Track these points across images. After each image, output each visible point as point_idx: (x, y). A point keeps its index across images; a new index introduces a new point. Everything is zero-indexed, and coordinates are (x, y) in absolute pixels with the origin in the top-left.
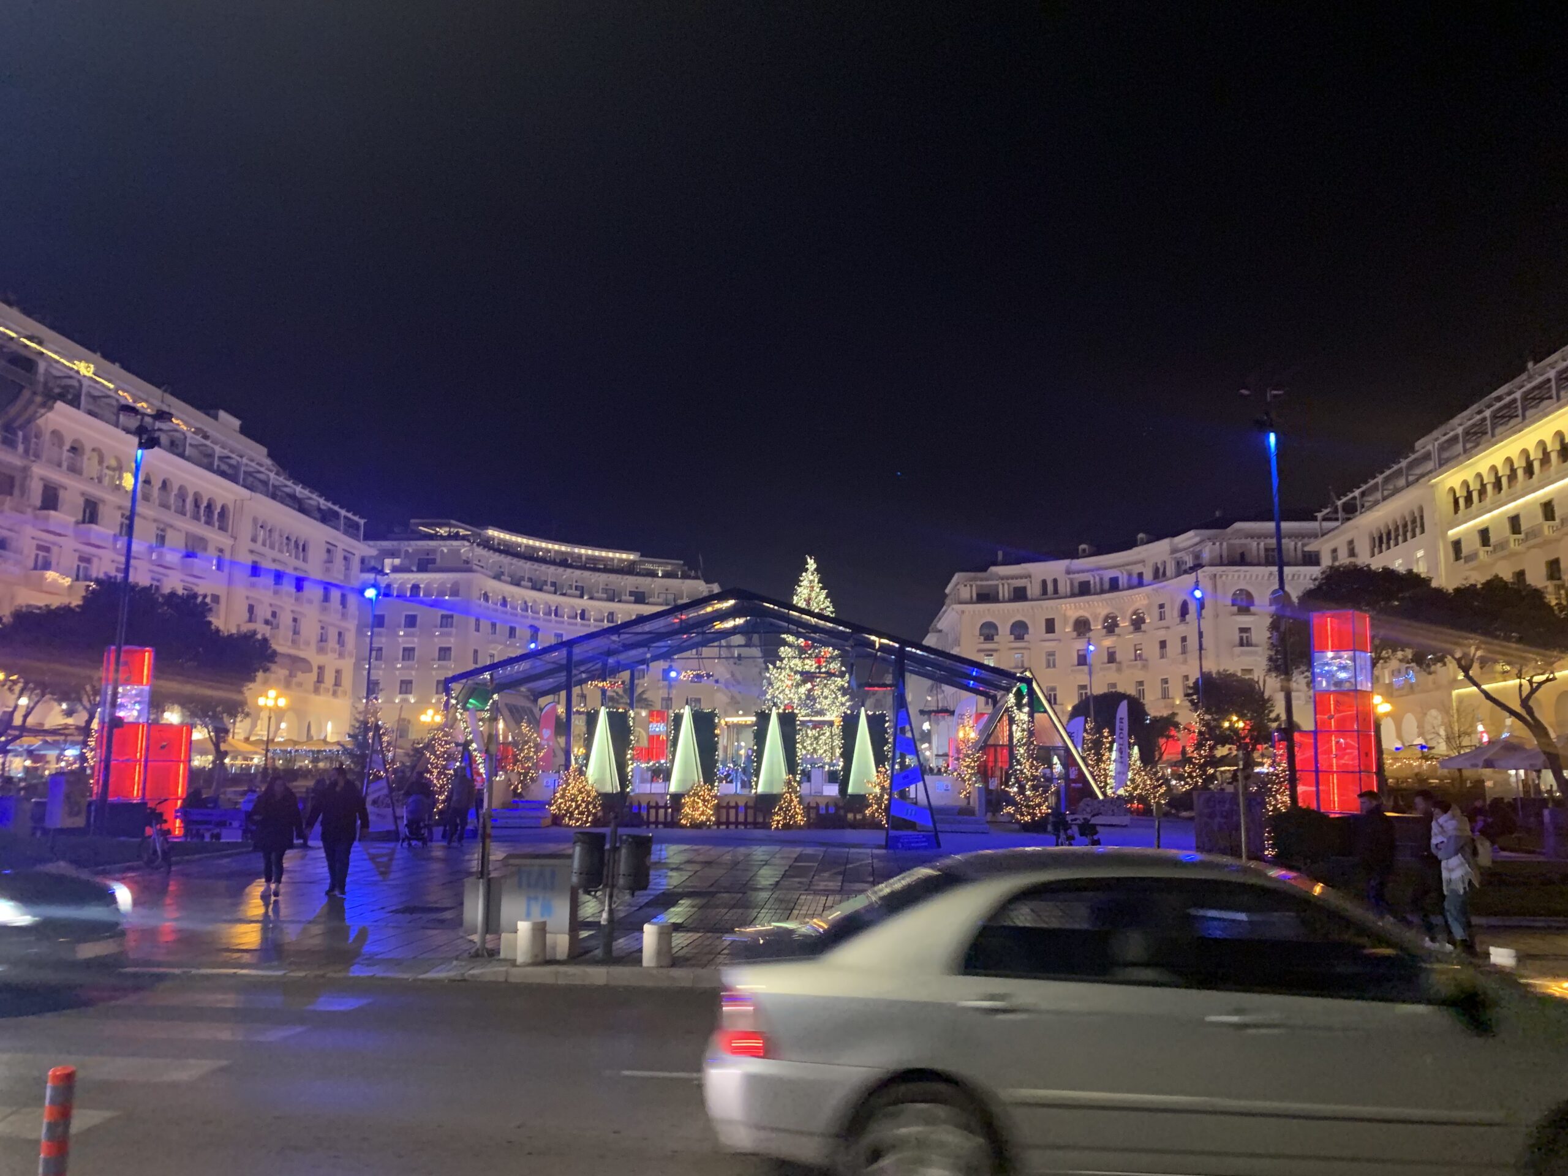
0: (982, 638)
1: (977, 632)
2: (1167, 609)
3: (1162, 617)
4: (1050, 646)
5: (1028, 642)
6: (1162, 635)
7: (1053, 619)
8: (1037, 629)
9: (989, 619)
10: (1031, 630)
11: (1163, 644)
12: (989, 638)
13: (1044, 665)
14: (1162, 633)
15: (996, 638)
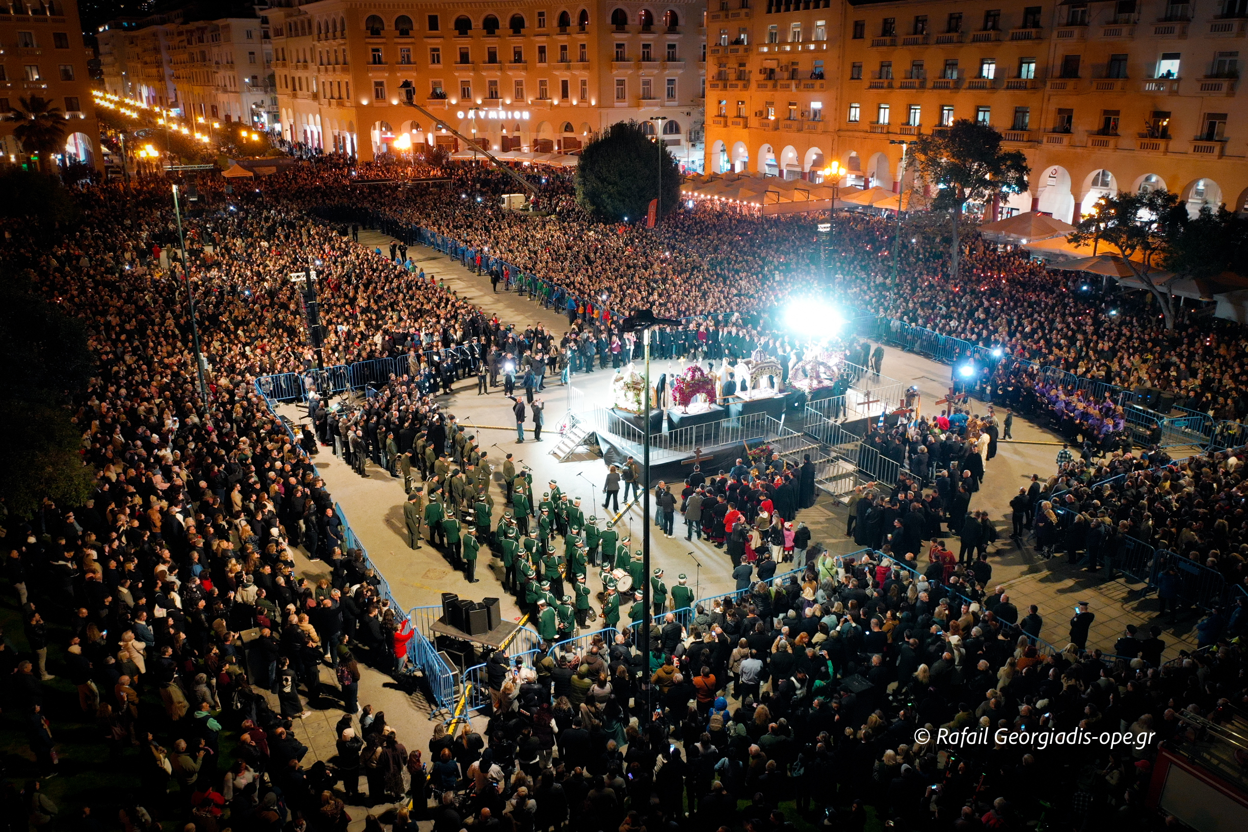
0: (369, 31)
1: (363, 25)
2: (547, 18)
3: (541, 24)
4: (434, 42)
5: (413, 37)
6: (541, 41)
7: (435, 16)
8: (420, 25)
9: (374, 12)
10: (415, 26)
11: (542, 50)
12: (375, 32)
13: (430, 61)
14: (544, 38)
15: (382, 33)
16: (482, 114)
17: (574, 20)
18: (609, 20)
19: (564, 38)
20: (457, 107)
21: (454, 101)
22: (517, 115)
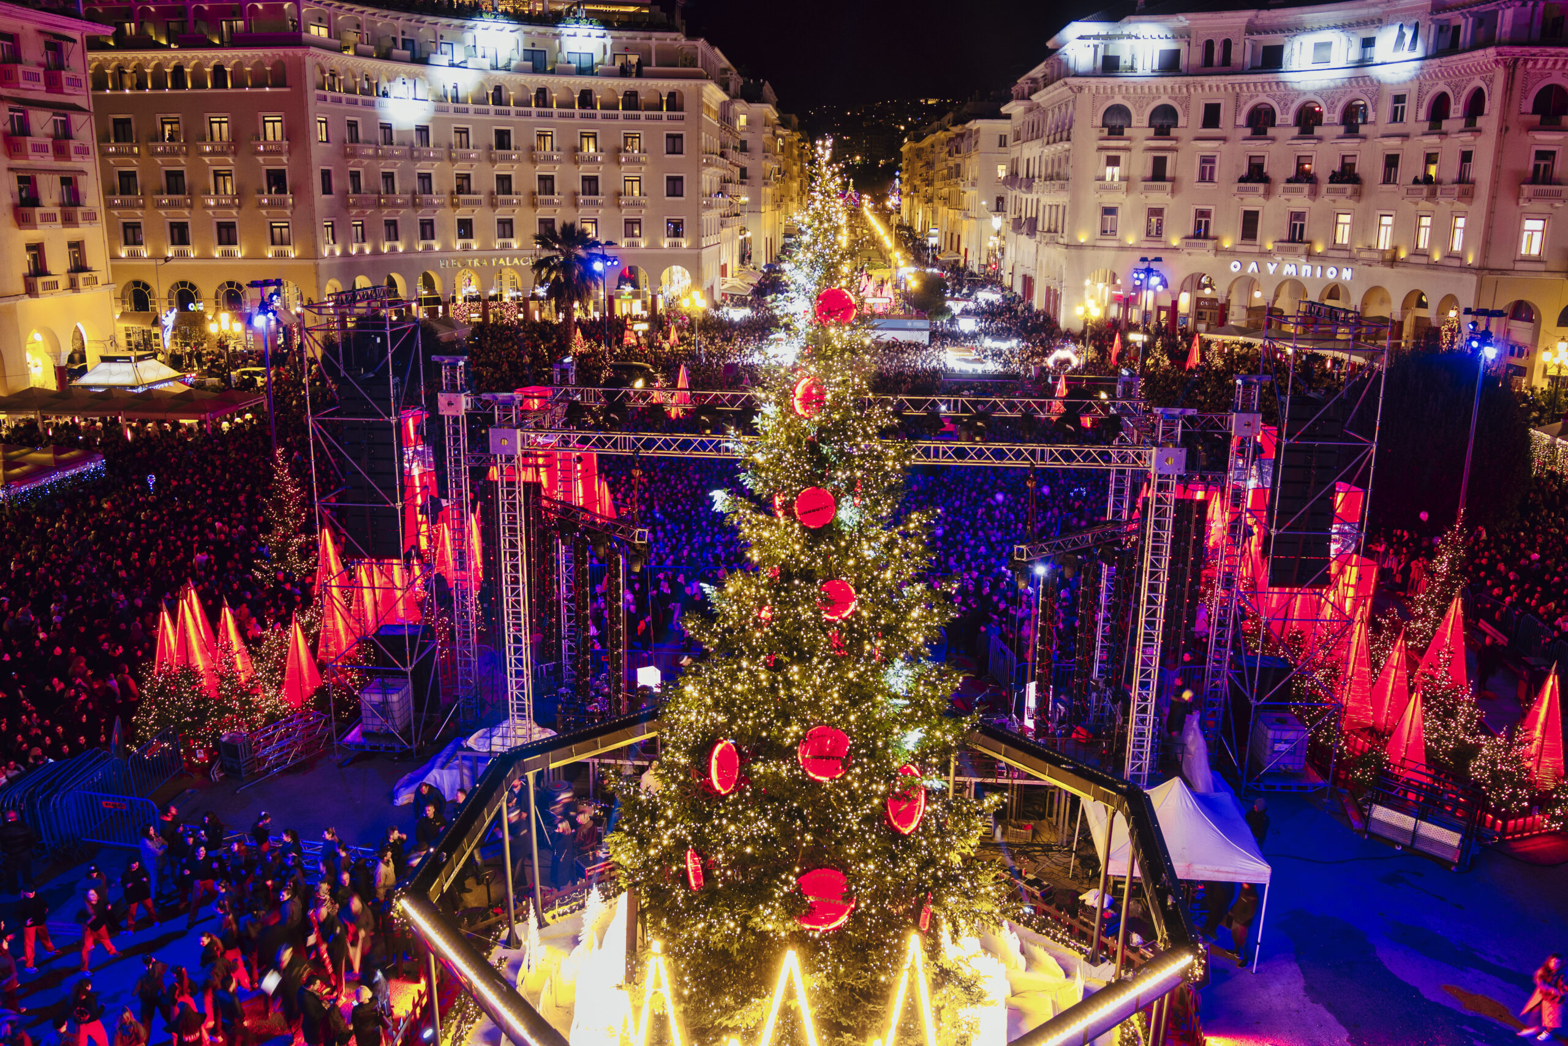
0: (1106, 130)
1: (1099, 121)
2: (1410, 106)
3: (1397, 116)
4: (1208, 147)
5: (1176, 139)
6: (1392, 145)
7: (1218, 105)
8: (1190, 121)
9: (1118, 100)
10: (1182, 121)
11: (1392, 161)
12: (1116, 132)
13: (1196, 176)
14: (1395, 142)
15: (1127, 132)
16: (1271, 268)
17: (1457, 109)
18: (1528, 105)
19: (1434, 140)
20: (1232, 253)
21: (1227, 244)
22: (1331, 273)
